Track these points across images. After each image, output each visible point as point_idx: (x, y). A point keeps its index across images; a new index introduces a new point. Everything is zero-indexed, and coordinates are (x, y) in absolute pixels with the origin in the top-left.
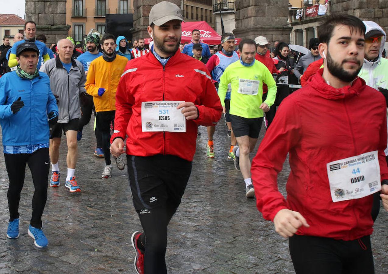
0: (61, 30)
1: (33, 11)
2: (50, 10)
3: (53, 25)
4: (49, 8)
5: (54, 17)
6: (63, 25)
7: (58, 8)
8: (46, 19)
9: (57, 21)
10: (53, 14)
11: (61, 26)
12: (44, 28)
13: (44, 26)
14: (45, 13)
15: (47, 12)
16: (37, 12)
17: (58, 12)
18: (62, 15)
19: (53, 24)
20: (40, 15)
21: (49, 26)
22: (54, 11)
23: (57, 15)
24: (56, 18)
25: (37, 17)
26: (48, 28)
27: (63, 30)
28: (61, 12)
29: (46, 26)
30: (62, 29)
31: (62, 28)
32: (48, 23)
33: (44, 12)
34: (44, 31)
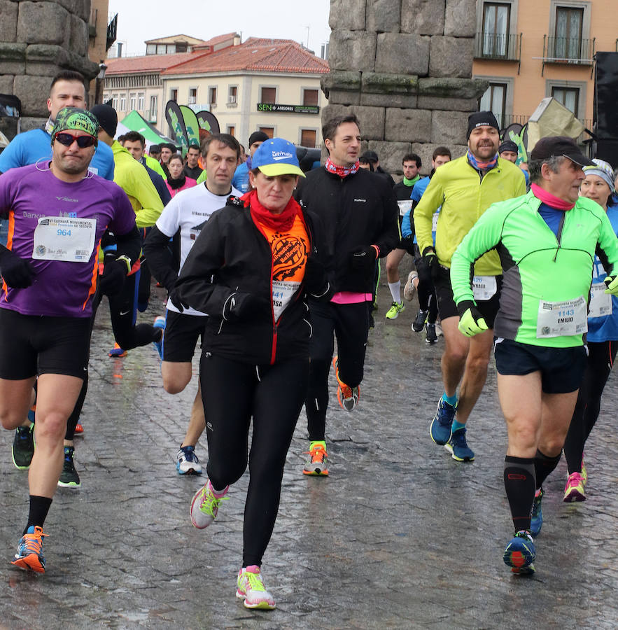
0: (454, 97)
1: (358, 23)
2: (420, 21)
3: (426, 76)
4: (415, 14)
5: (430, 49)
6: (459, 77)
7: (447, 15)
8: (403, 53)
9: (438, 64)
10: (426, 37)
11: (453, 81)
12: (392, 85)
13: (395, 77)
14: (400, 32)
15: (406, 29)
16: (372, 27)
17: (446, 32)
18: (458, 43)
19: (424, 71)
20: (382, 36)
21: (413, 80)
22: (433, 26)
23: (444, 40)
24: (439, 50)
25: (369, 43)
26: (408, 86)
27: (462, 97)
28: (459, 31)
29: (400, 76)
30: (459, 92)
31: (457, 89)
32: (409, 69)
33: (396, 28)
34: (391, 93)
